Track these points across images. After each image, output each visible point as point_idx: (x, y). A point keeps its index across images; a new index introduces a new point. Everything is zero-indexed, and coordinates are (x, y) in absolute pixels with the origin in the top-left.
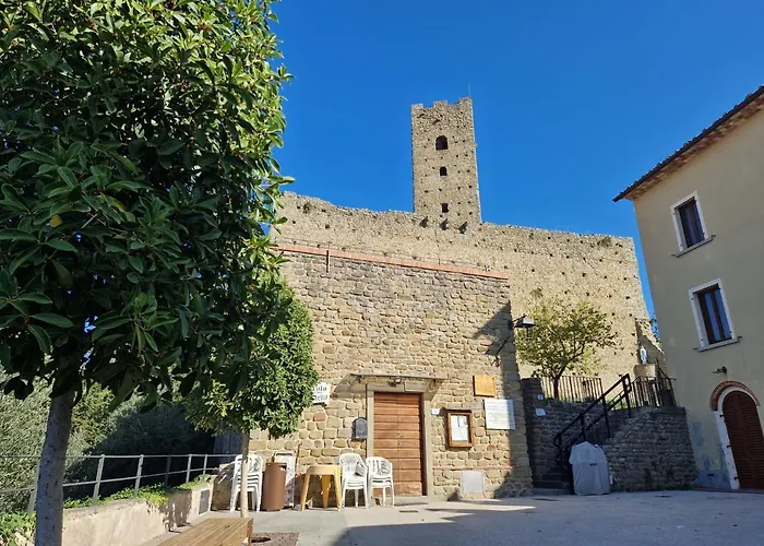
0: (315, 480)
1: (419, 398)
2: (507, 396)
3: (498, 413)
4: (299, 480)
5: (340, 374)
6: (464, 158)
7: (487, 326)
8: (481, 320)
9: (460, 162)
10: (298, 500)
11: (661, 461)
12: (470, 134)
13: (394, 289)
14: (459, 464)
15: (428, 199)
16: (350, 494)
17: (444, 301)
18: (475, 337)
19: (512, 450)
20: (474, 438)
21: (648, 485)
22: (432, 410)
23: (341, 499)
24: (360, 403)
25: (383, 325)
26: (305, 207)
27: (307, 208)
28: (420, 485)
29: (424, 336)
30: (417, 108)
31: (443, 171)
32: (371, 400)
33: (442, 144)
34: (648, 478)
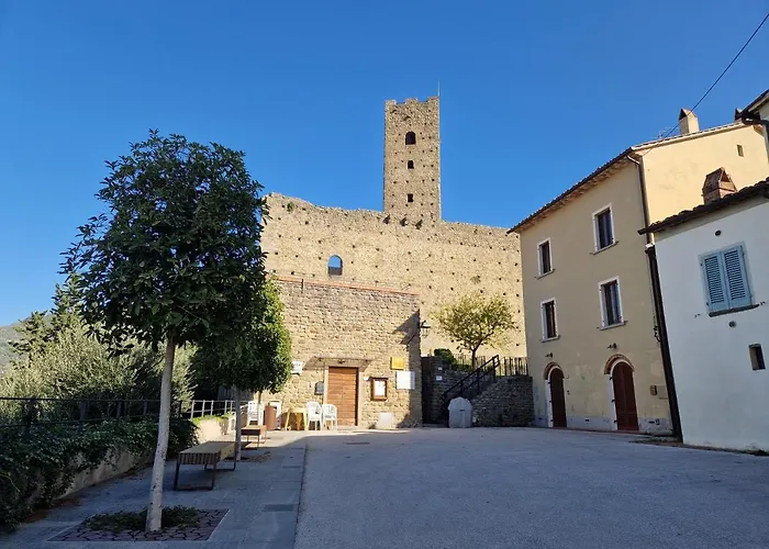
0: (292, 415)
1: (356, 370)
2: (411, 369)
3: (405, 380)
4: (284, 415)
5: (308, 356)
6: (428, 153)
7: (403, 325)
8: (399, 322)
9: (425, 157)
10: (283, 426)
11: (511, 409)
12: (436, 131)
13: (344, 303)
14: (379, 409)
15: (396, 190)
16: (312, 424)
17: (376, 310)
18: (394, 333)
19: (411, 402)
20: (389, 394)
21: (500, 423)
22: (364, 377)
23: (307, 426)
24: (320, 373)
25: (337, 325)
26: (289, 206)
27: (290, 207)
28: (354, 420)
29: (362, 333)
30: (390, 104)
31: (411, 165)
32: (327, 371)
33: (411, 138)
34: (501, 419)
